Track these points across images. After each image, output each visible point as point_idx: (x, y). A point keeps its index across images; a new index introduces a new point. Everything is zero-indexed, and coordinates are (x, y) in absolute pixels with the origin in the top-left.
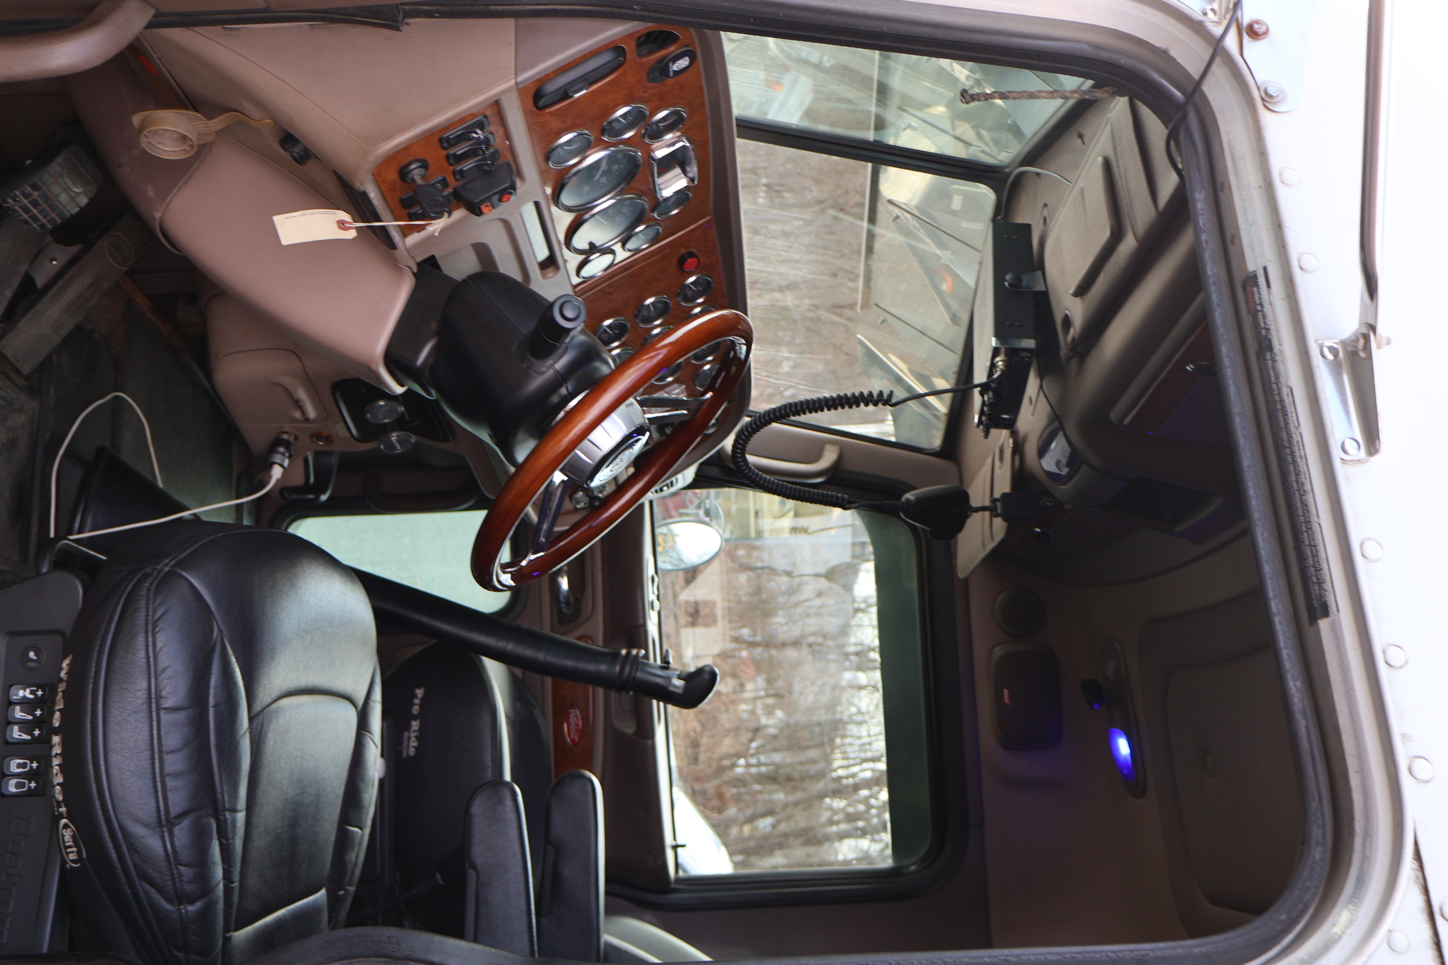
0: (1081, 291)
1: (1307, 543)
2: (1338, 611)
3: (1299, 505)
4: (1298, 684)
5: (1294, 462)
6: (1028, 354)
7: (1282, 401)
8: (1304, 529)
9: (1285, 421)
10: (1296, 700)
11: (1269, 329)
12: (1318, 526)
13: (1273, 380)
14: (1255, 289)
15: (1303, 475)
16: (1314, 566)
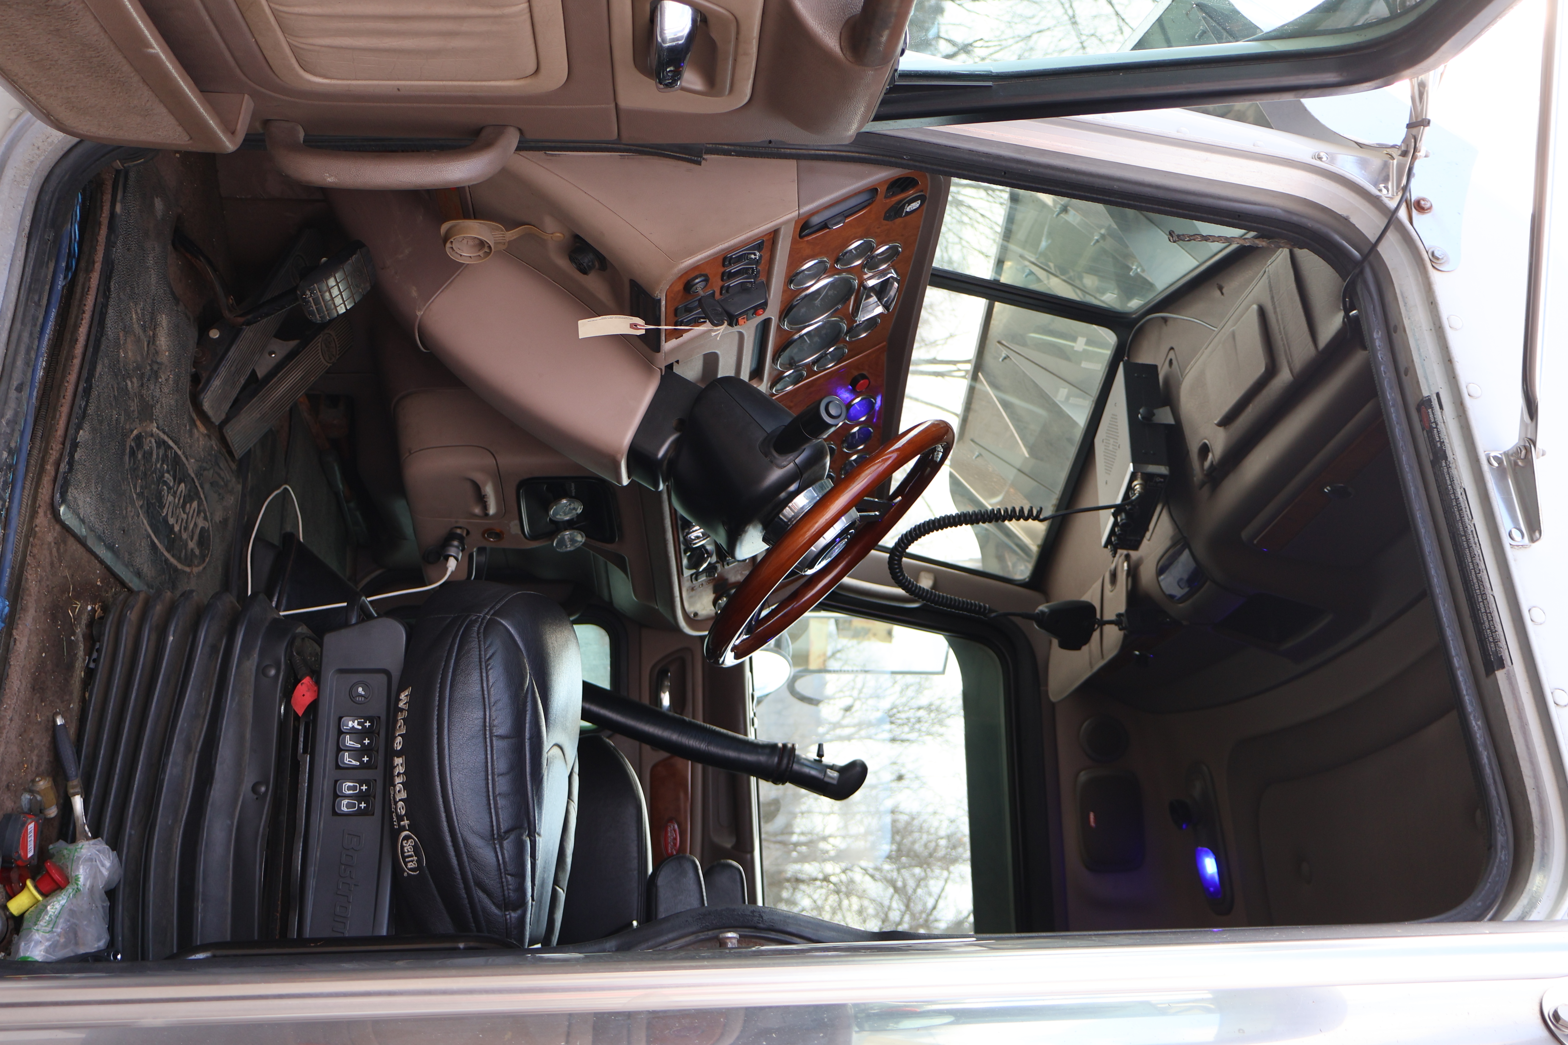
0: (1226, 421)
1: (1483, 610)
2: (1512, 664)
3: (1475, 581)
4: (1479, 723)
5: (1469, 547)
6: (1162, 480)
7: (1457, 499)
8: (1480, 600)
9: (1460, 514)
10: (1478, 735)
11: (1443, 442)
12: (1492, 597)
13: (1449, 482)
14: (1430, 410)
15: (1477, 557)
16: (1490, 628)
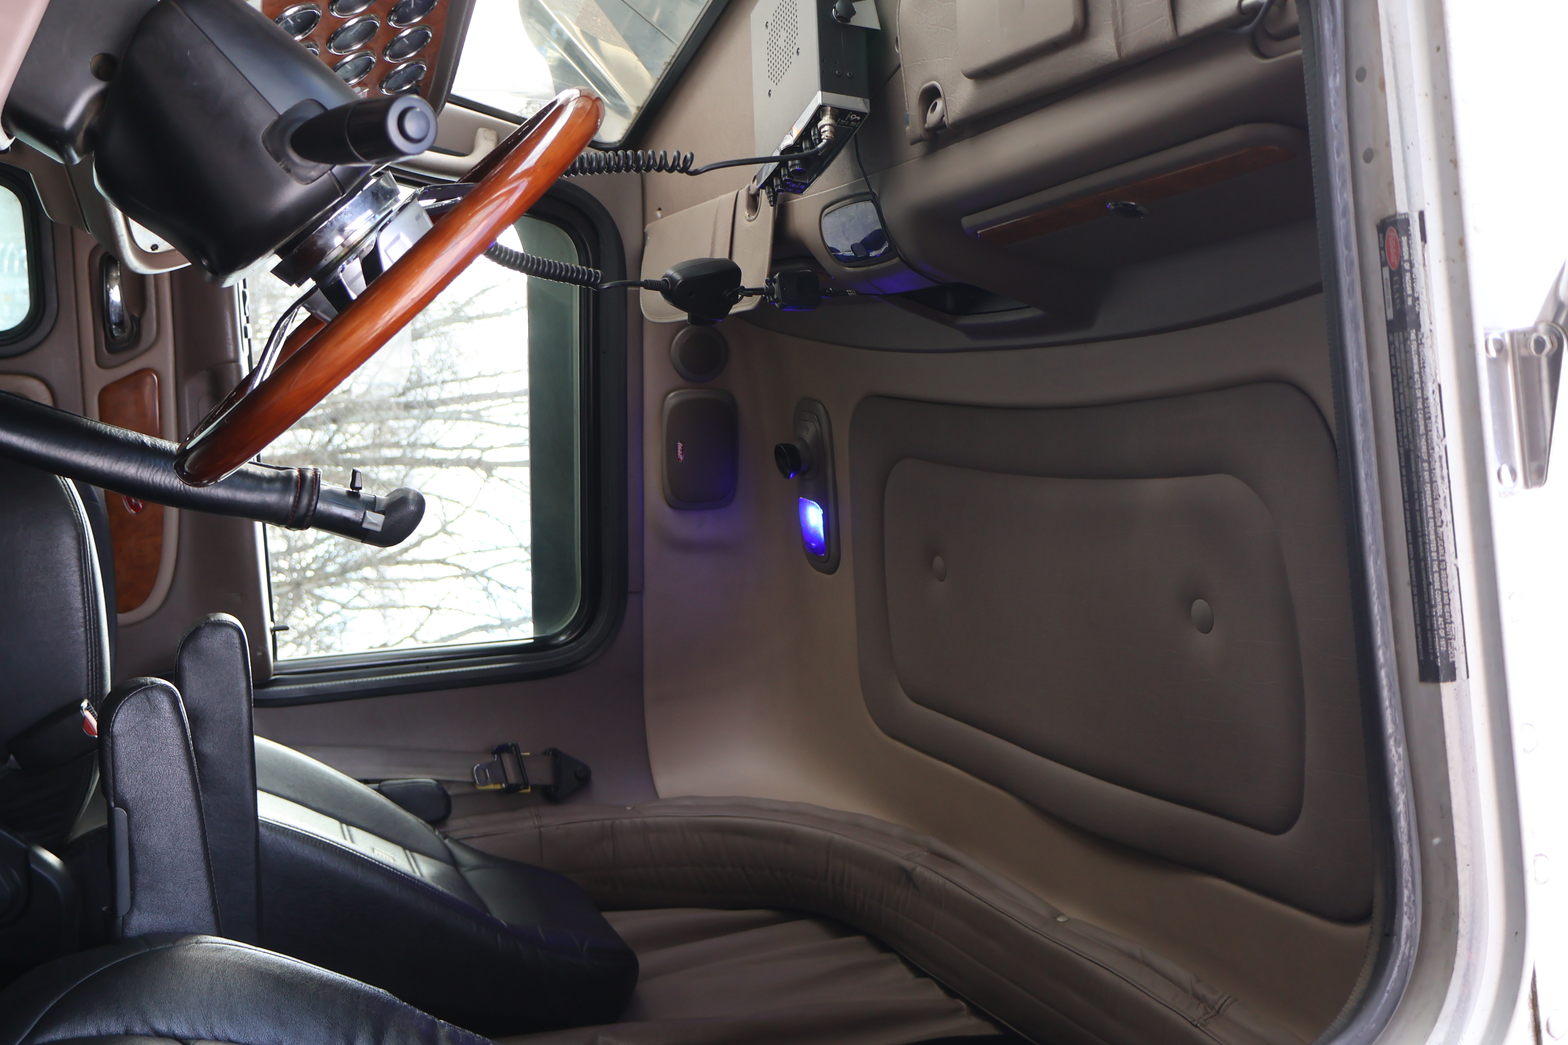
0: (980, 75)
1: (1437, 586)
2: (1468, 677)
3: (1432, 537)
5: (1432, 482)
6: (859, 118)
7: (1425, 399)
8: (1436, 568)
9: (1426, 426)
11: (1418, 299)
12: (1454, 569)
13: (1416, 368)
14: (1404, 239)
15: (1441, 499)
16: (1443, 616)
